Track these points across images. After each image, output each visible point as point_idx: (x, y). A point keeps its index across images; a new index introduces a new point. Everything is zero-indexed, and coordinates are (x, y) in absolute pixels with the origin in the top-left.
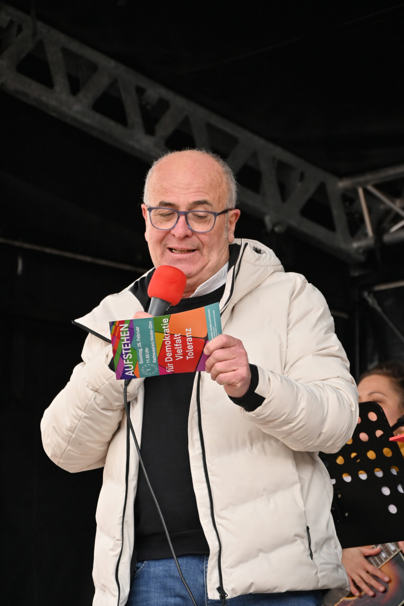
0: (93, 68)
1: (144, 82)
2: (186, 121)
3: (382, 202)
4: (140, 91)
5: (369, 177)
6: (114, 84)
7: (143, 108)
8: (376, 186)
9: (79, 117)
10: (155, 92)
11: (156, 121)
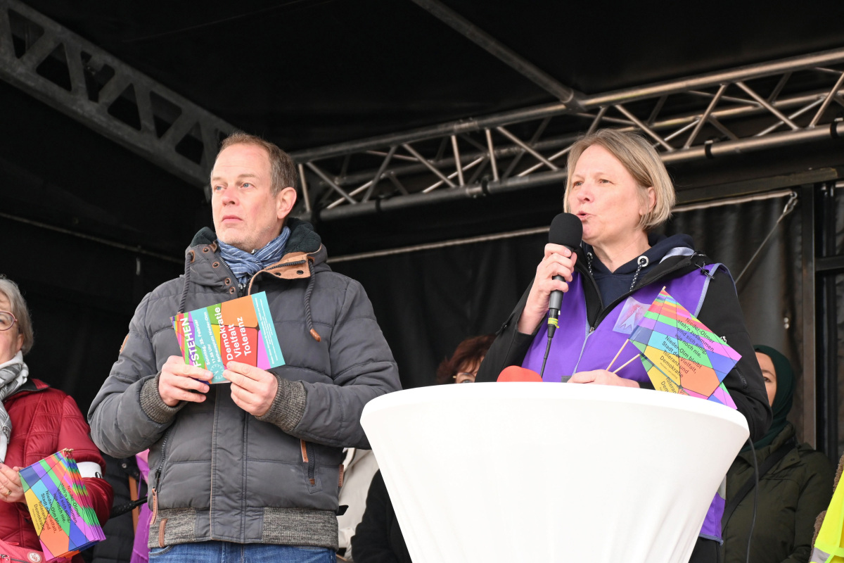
0: (40, 31)
1: (90, 49)
2: (131, 88)
3: (321, 179)
4: (86, 57)
5: (309, 154)
6: (60, 47)
7: (87, 74)
8: (316, 163)
9: (22, 79)
10: (101, 58)
11: (101, 87)
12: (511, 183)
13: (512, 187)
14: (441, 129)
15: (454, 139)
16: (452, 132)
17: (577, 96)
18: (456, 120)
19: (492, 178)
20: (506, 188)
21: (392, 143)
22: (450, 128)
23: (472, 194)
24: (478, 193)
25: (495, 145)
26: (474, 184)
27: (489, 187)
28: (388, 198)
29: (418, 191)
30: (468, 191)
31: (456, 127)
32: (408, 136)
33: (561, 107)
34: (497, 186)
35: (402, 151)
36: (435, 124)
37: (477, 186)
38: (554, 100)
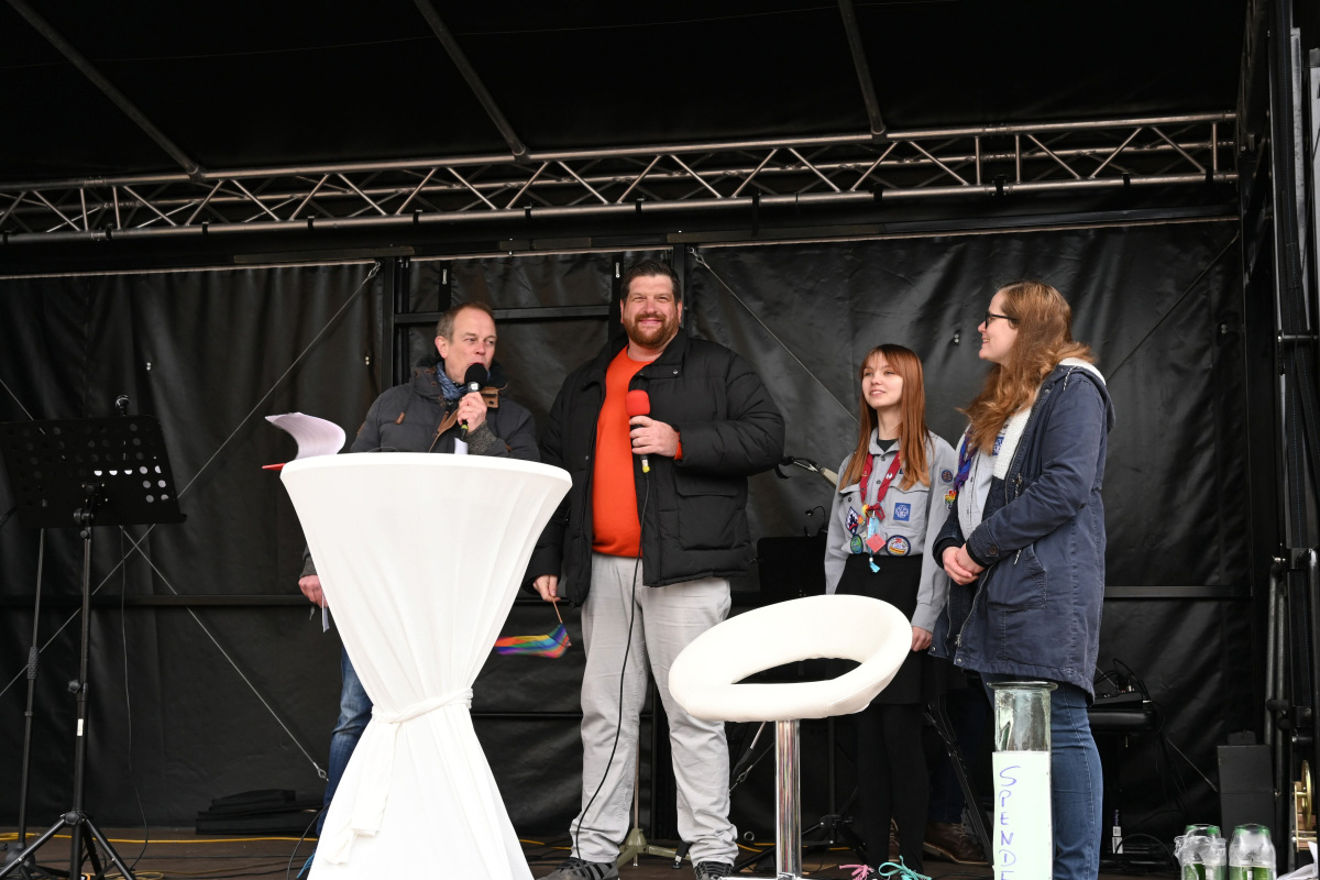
12: (132, 233)
13: (132, 236)
14: (72, 183)
15: (82, 191)
16: (81, 185)
17: (201, 170)
18: (87, 177)
19: (116, 227)
20: (128, 236)
21: (23, 189)
22: (80, 182)
23: (96, 238)
24: (102, 238)
25: (120, 200)
26: (96, 229)
27: (112, 234)
28: (15, 234)
29: (42, 230)
30: (93, 235)
31: (86, 182)
32: (39, 185)
33: (185, 177)
34: (121, 234)
35: (30, 196)
36: (66, 178)
37: (101, 232)
38: (181, 170)
